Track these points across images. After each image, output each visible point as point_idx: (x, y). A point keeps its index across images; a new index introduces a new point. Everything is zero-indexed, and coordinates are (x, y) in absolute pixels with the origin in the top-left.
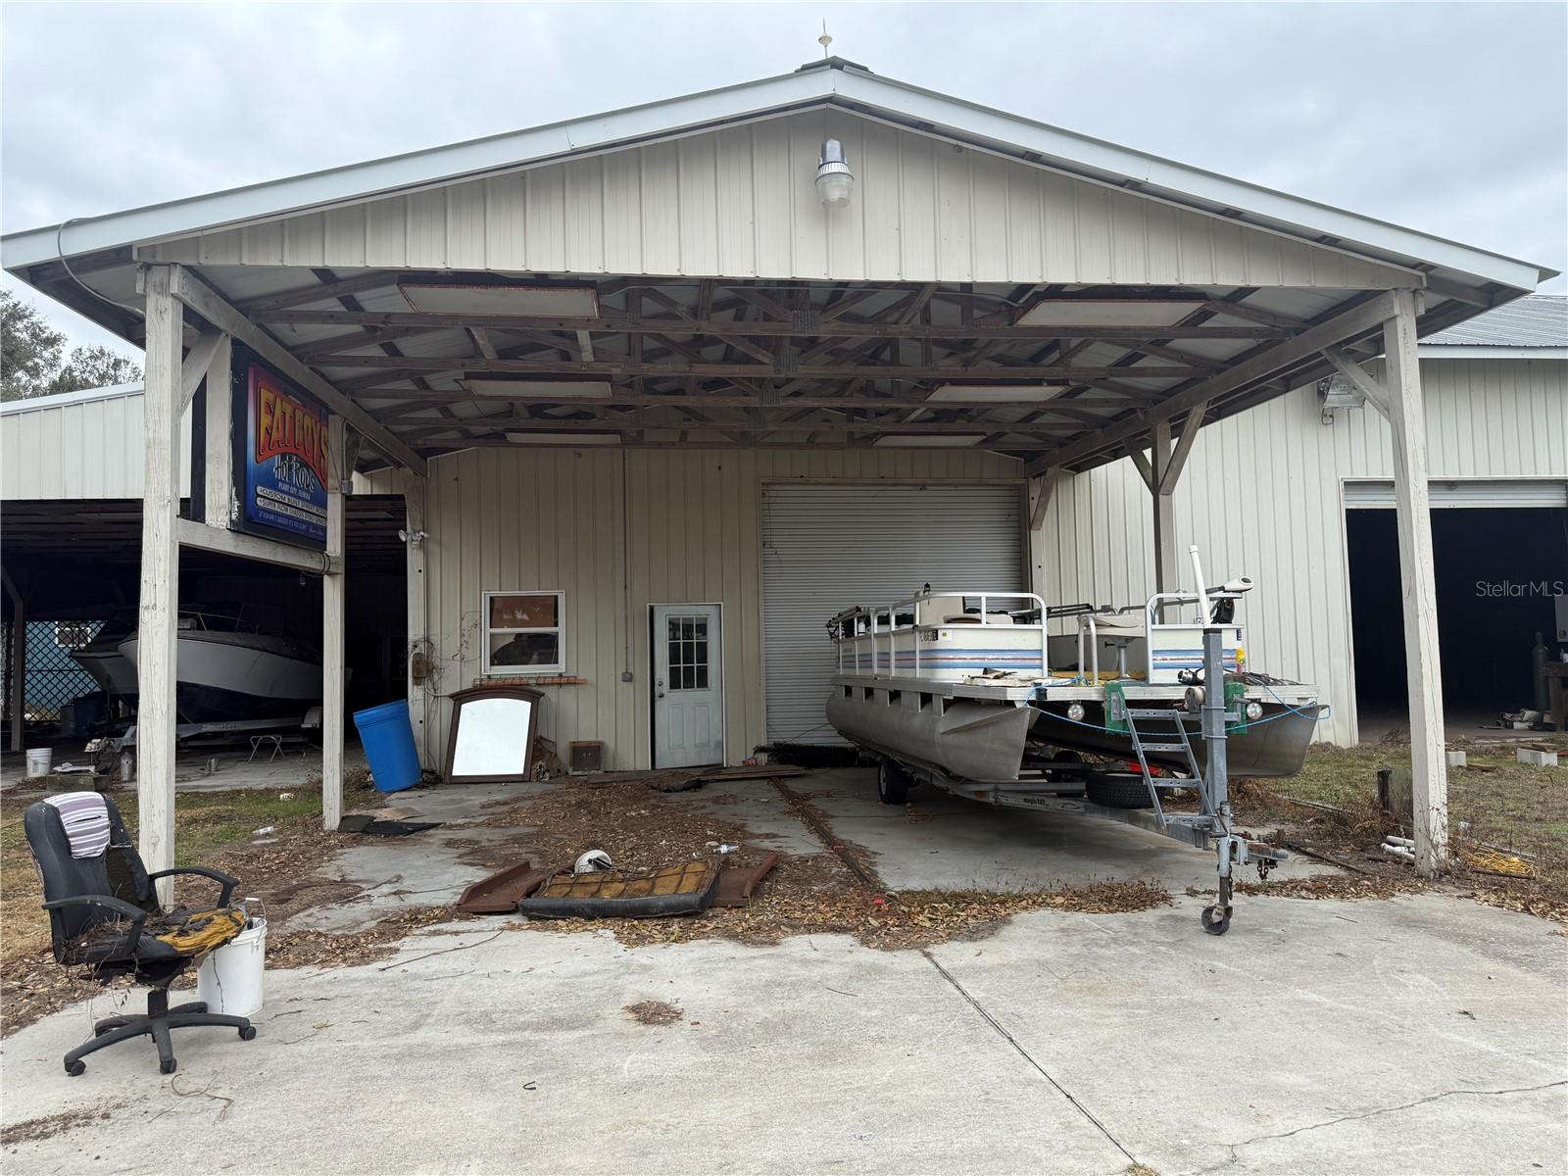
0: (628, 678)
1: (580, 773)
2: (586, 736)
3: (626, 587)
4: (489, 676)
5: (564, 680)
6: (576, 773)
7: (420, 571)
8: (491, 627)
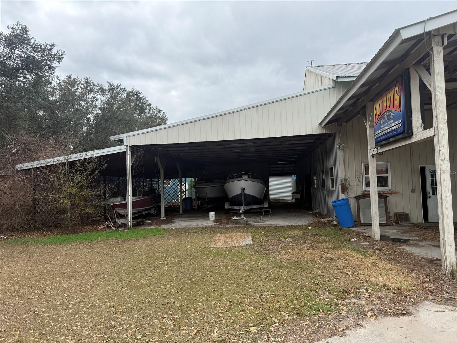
0: (413, 191)
1: (403, 223)
2: (400, 210)
3: (411, 160)
4: (366, 191)
5: (391, 192)
6: (402, 223)
7: (342, 157)
8: (365, 175)
